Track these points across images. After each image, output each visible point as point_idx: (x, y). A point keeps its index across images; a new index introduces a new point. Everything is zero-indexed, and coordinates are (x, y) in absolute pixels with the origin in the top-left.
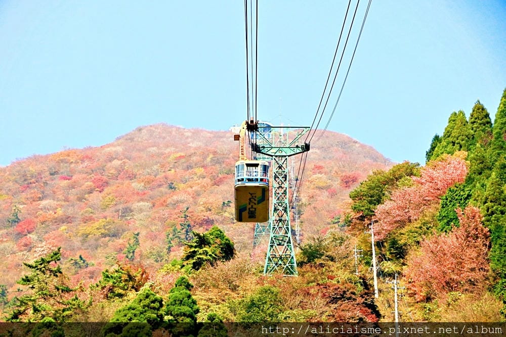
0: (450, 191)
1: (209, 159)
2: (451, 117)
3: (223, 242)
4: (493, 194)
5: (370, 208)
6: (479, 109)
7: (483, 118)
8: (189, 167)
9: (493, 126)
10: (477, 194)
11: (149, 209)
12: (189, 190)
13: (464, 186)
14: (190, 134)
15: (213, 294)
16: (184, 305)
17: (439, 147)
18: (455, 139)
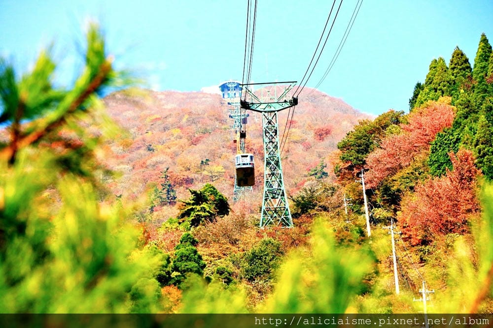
0: (439, 136)
1: (184, 120)
2: (432, 64)
3: (217, 198)
4: (484, 137)
5: (358, 157)
6: (458, 55)
7: (462, 64)
8: (166, 129)
9: (473, 70)
10: (466, 138)
11: (130, 171)
12: (168, 150)
13: (453, 130)
14: (163, 97)
15: (214, 249)
16: (190, 261)
17: (422, 94)
18: (437, 85)
